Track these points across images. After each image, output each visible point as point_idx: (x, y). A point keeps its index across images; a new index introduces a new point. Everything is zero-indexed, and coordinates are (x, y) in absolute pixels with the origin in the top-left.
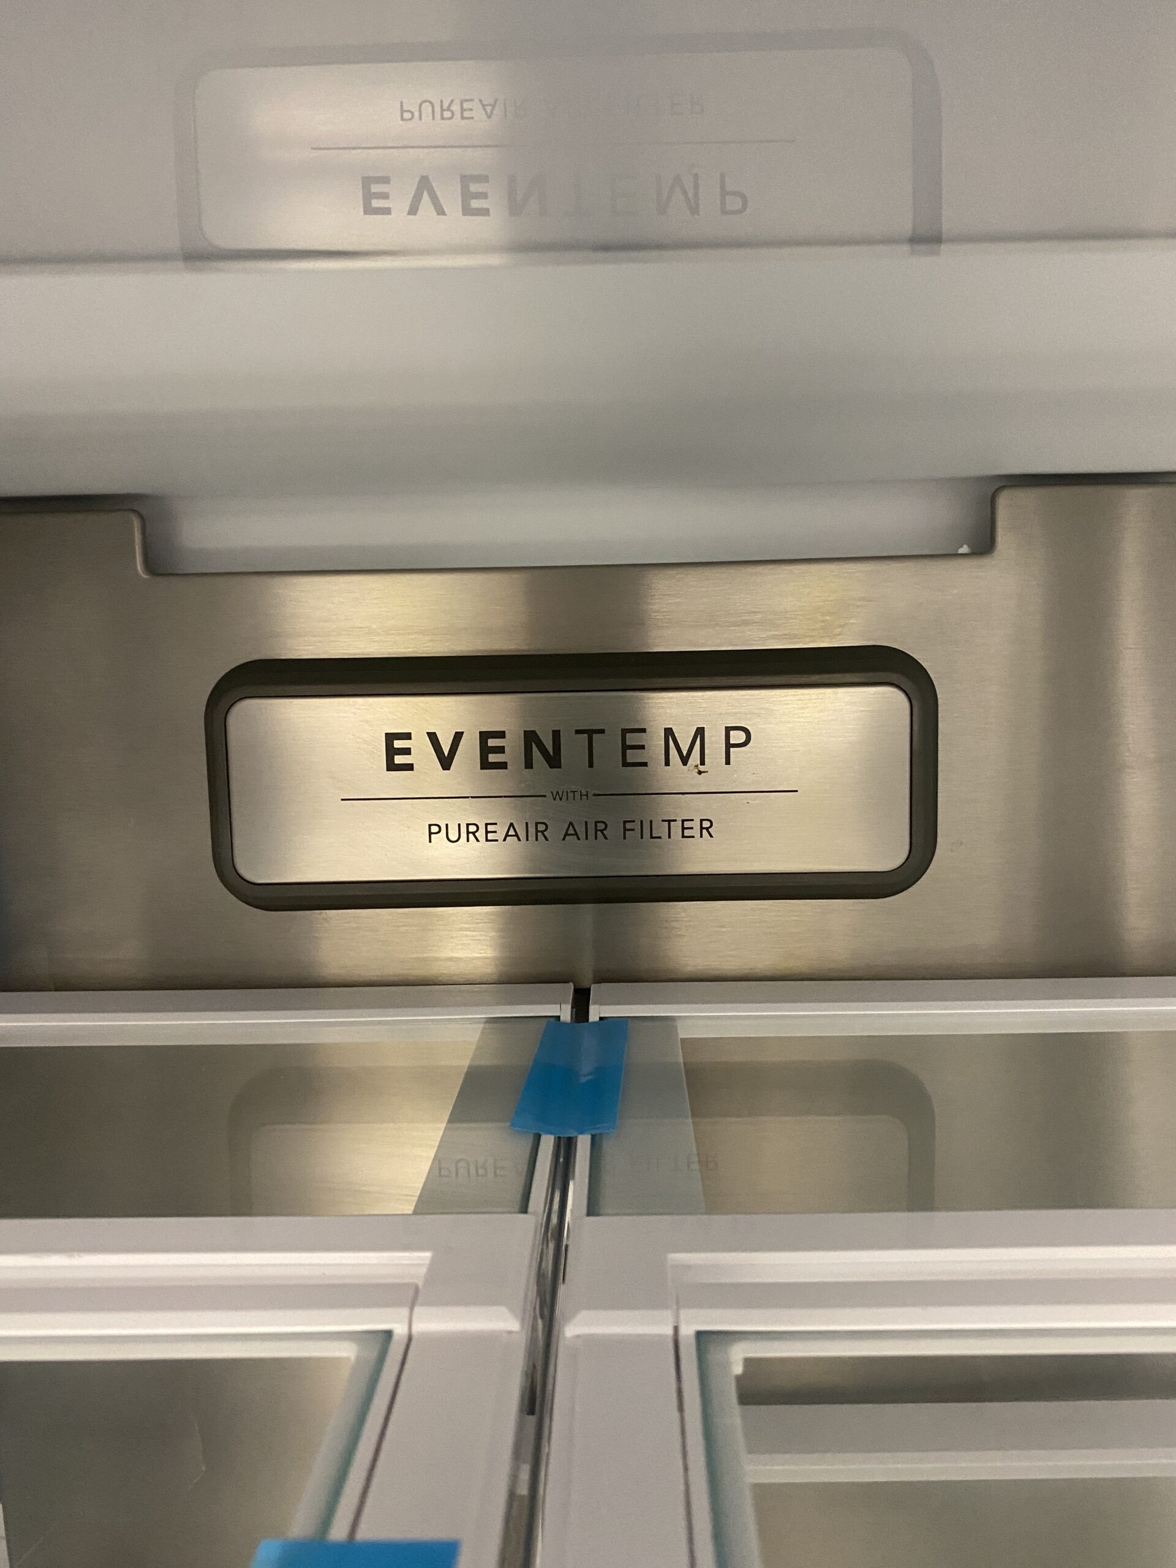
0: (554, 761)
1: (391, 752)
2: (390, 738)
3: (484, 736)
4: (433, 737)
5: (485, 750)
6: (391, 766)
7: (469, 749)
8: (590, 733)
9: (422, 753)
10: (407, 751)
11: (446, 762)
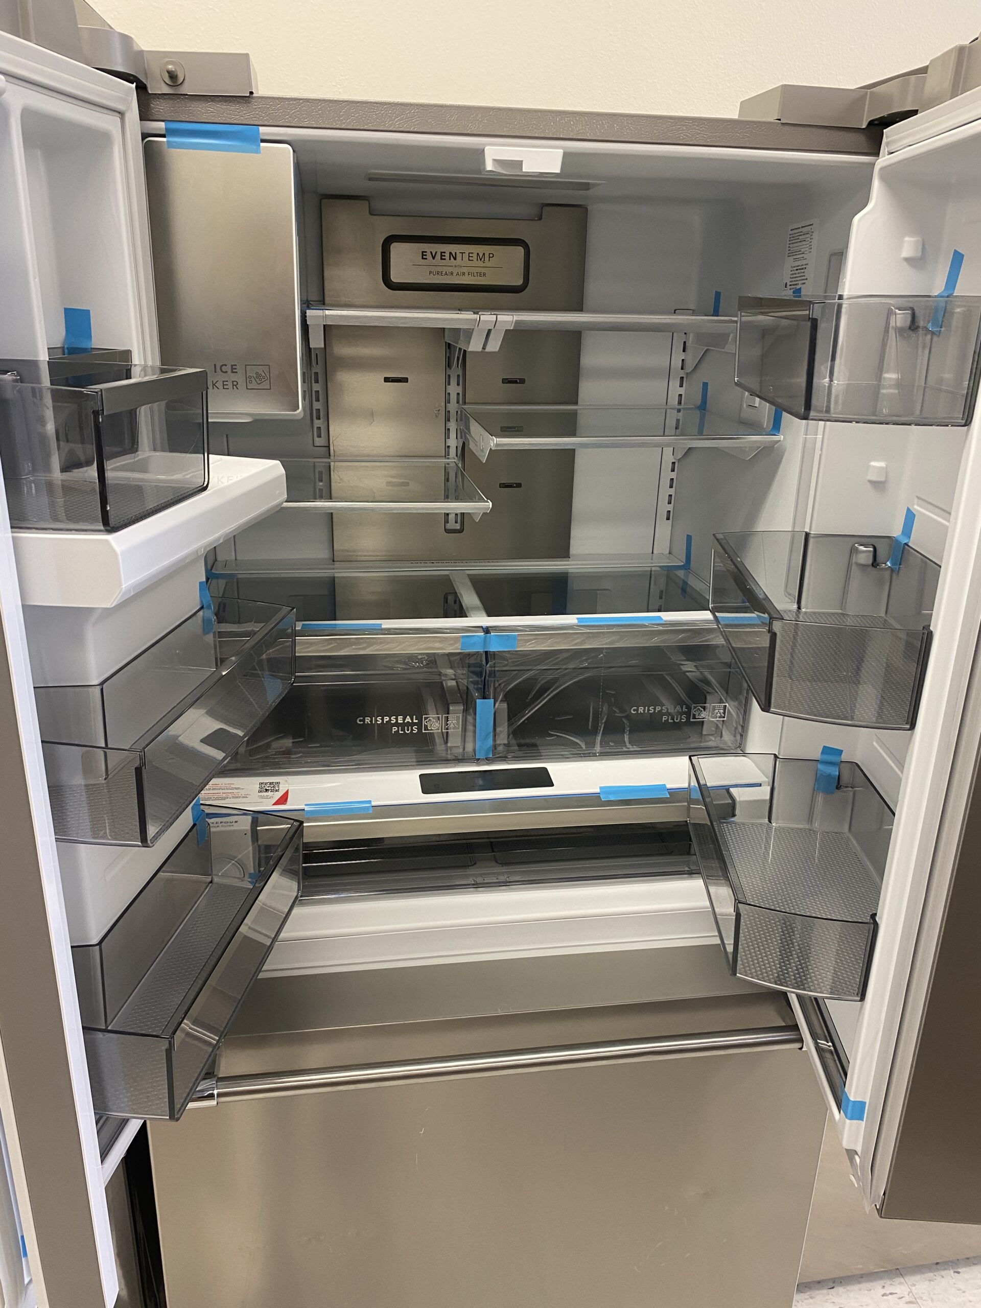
0: (455, 259)
1: (423, 255)
2: (423, 252)
3: (441, 253)
4: (431, 252)
5: (441, 256)
6: (423, 258)
7: (438, 256)
8: (462, 253)
9: (429, 257)
10: (426, 255)
11: (434, 258)
